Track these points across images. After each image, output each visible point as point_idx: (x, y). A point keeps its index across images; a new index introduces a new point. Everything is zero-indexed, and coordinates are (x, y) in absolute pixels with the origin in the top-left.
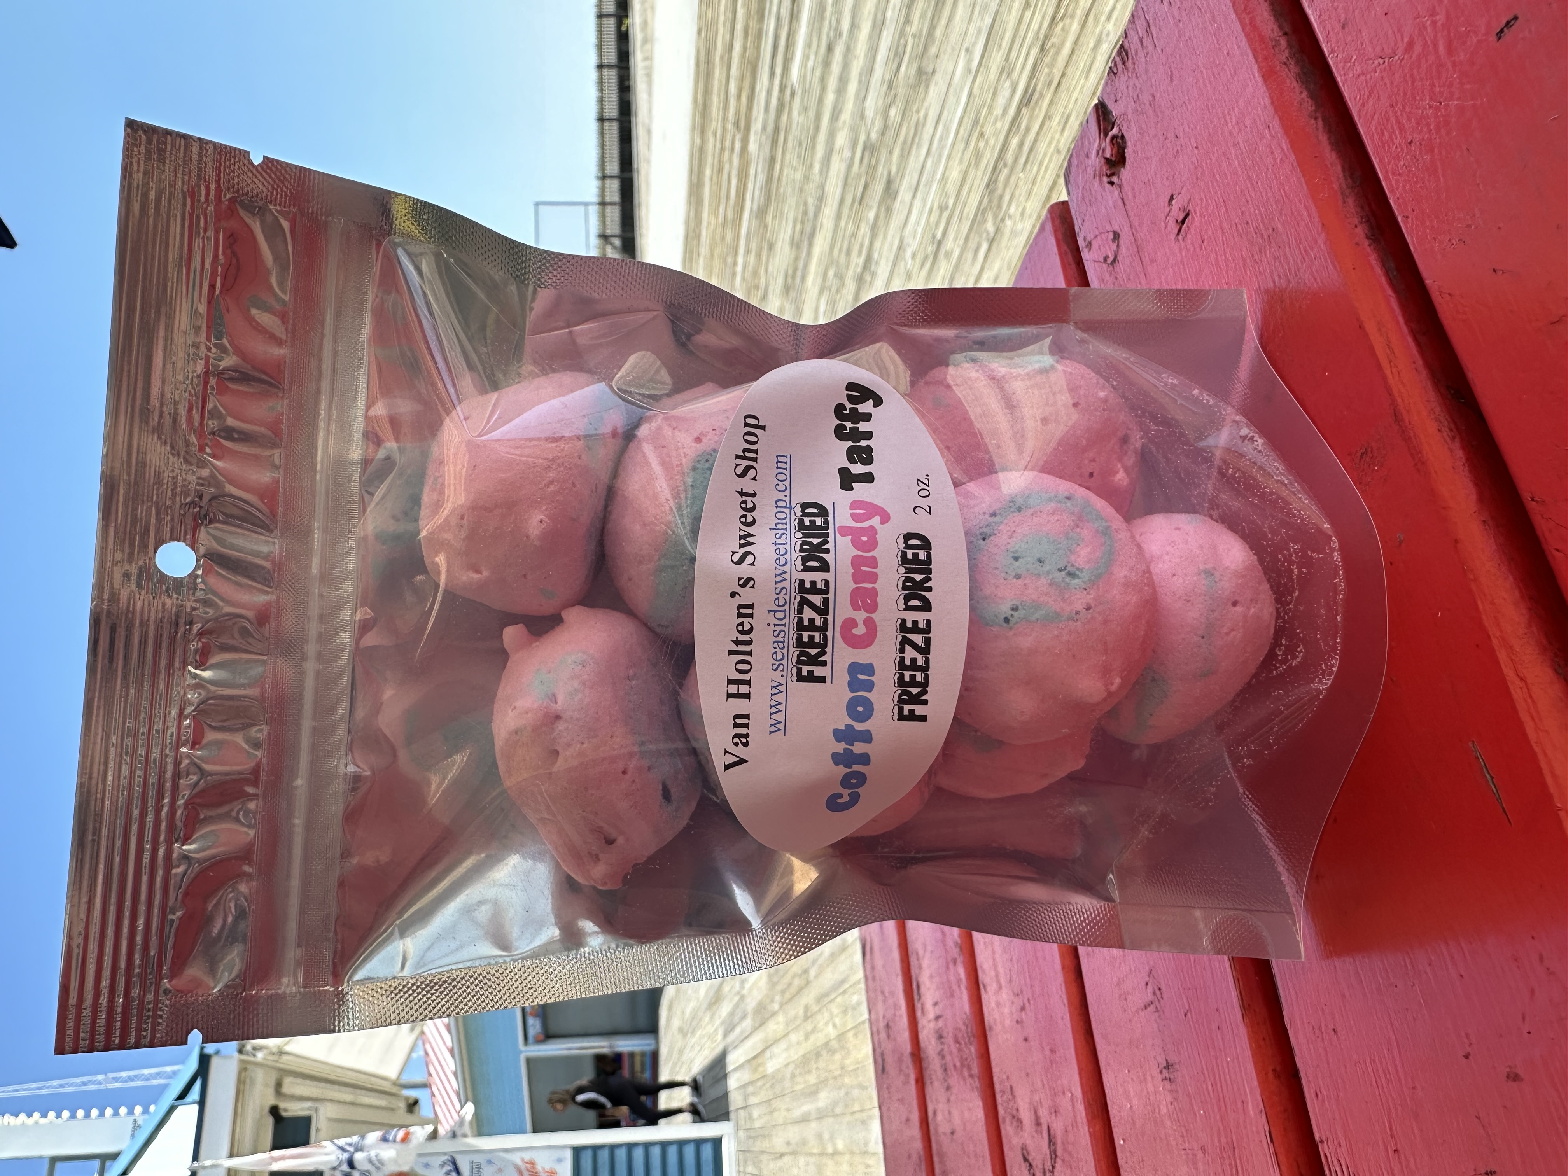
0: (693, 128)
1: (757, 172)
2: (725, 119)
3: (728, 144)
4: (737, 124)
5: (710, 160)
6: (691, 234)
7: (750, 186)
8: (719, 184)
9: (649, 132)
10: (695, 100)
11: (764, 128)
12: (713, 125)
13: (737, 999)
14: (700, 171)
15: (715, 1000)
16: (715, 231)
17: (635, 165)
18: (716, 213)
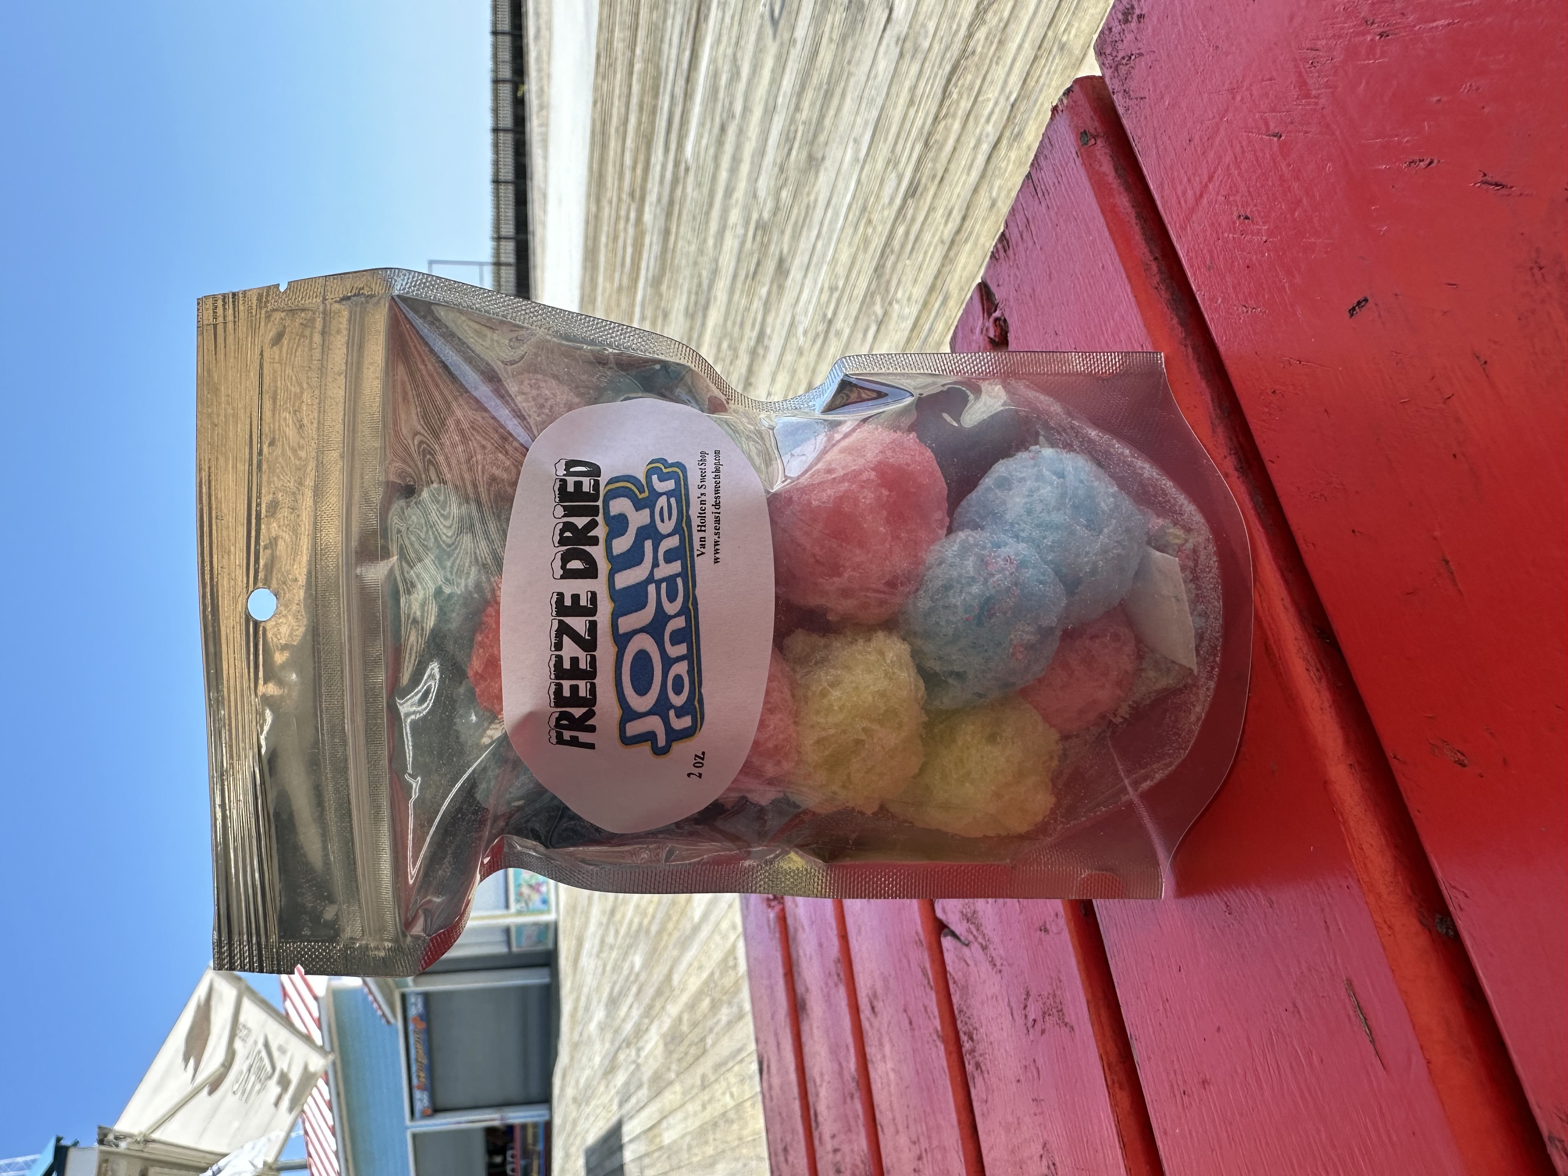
0: (589, 195)
1: (652, 242)
2: (620, 189)
3: (623, 213)
4: (632, 194)
5: (605, 228)
7: (645, 255)
8: (614, 251)
9: (545, 196)
11: (659, 200)
12: (609, 194)
13: (633, 1067)
14: (596, 239)
15: (610, 1069)
16: (610, 296)
17: (530, 228)
18: (612, 279)
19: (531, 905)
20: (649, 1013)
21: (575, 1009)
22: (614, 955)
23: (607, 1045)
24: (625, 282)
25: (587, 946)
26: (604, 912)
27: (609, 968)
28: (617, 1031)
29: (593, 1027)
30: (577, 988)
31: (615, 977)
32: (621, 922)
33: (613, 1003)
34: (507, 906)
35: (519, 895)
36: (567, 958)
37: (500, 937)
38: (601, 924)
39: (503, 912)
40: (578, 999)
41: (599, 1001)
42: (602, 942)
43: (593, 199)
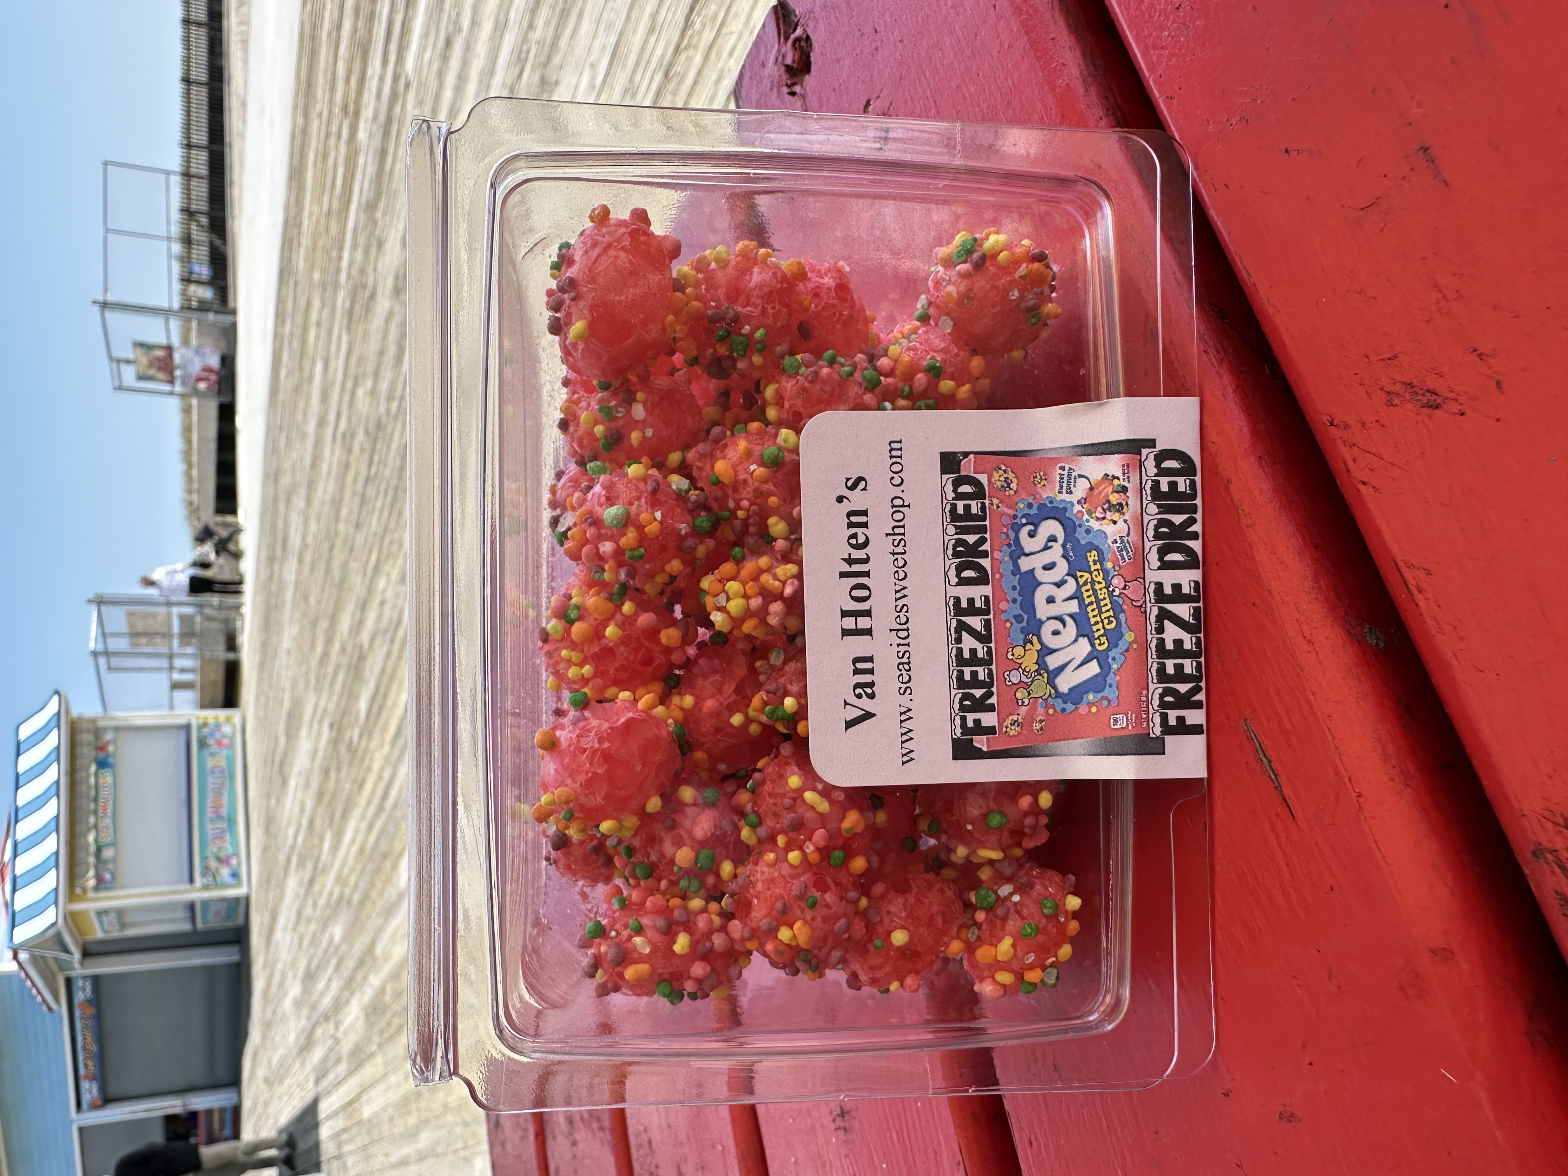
0: (295, 108)
1: (366, 163)
2: (331, 102)
3: (334, 129)
4: (345, 108)
5: (314, 143)
7: (358, 177)
8: (324, 171)
9: (244, 104)
11: (375, 117)
12: (318, 107)
13: (330, 1042)
14: (303, 155)
15: (306, 1045)
16: (318, 221)
17: (227, 139)
18: (320, 202)
19: (218, 879)
20: (350, 986)
21: (268, 986)
22: (312, 927)
23: (303, 1021)
24: (335, 205)
25: (282, 920)
26: (301, 883)
27: (306, 942)
28: (314, 1007)
30: (270, 966)
31: (312, 950)
32: (320, 894)
33: (310, 977)
34: (191, 880)
35: (206, 870)
36: (260, 934)
37: (183, 914)
38: (297, 896)
39: (187, 886)
40: (270, 977)
41: (295, 976)
42: (299, 914)
43: (300, 111)
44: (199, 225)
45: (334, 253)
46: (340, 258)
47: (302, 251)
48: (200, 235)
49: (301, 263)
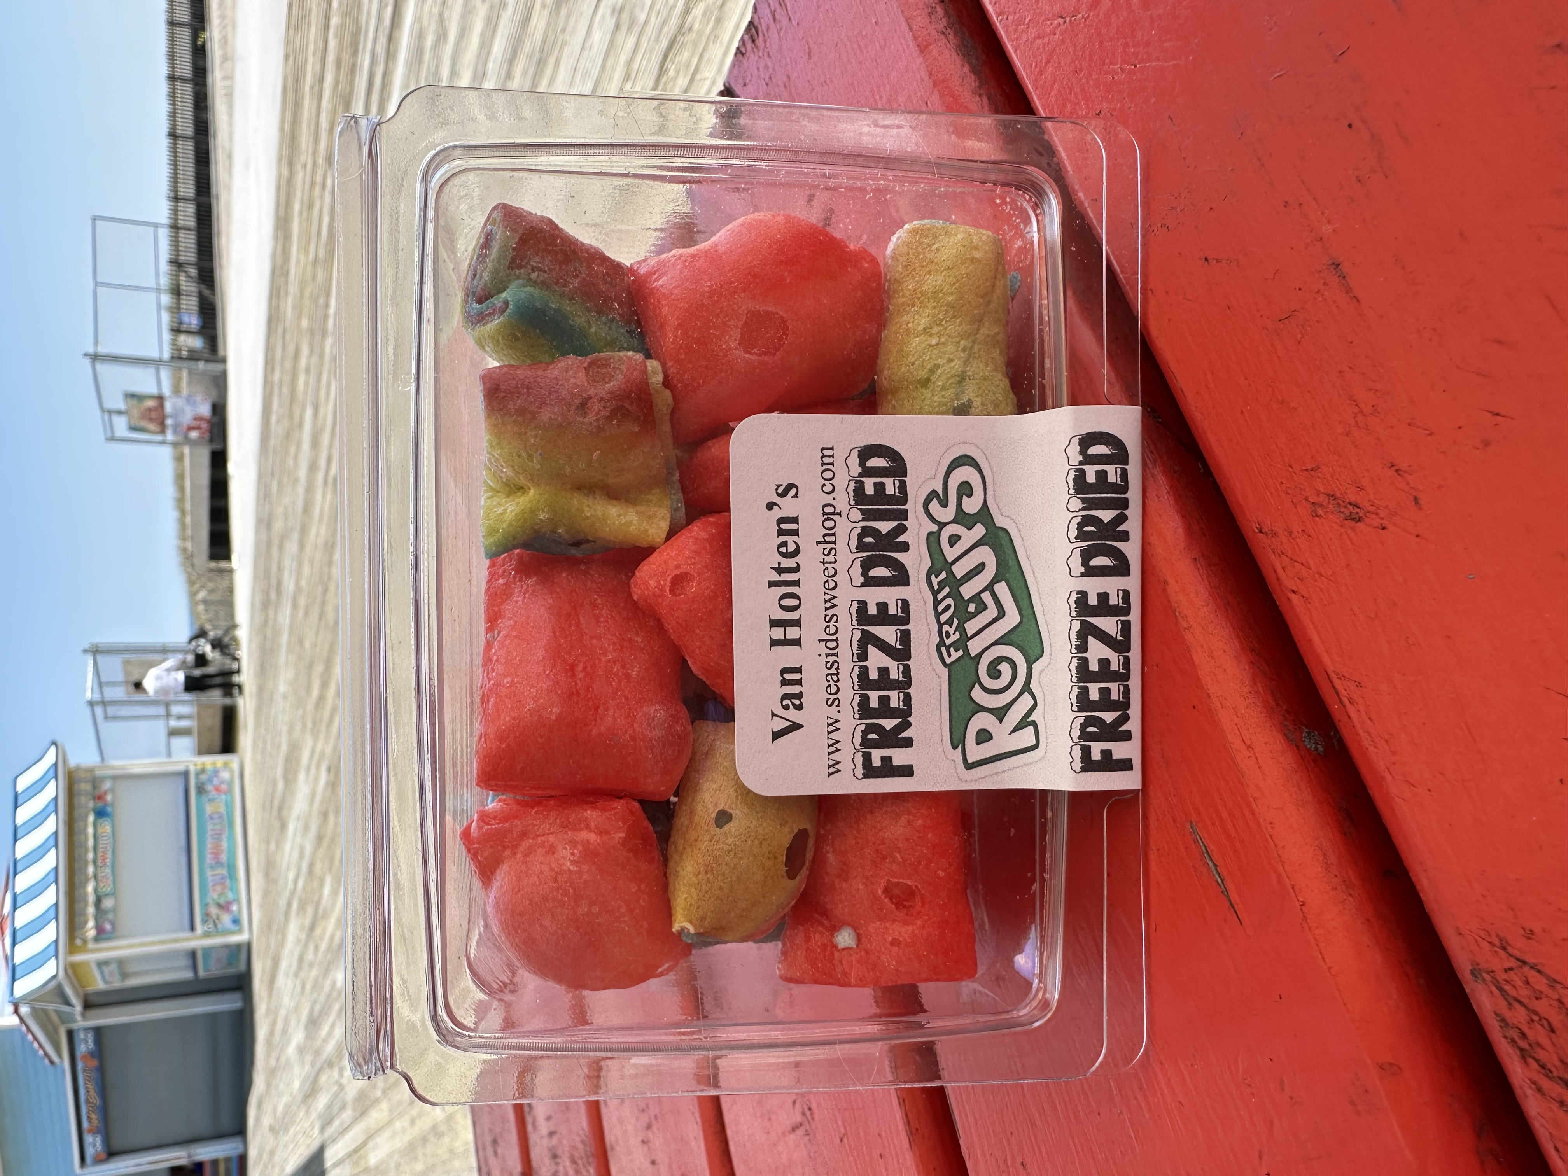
0: (280, 159)
6: (277, 273)
8: (309, 219)
9: (230, 156)
10: (282, 129)
14: (288, 205)
16: (305, 269)
17: (214, 191)
18: (307, 252)
19: (219, 926)
21: (271, 1033)
23: (307, 1067)
24: (322, 253)
25: (284, 965)
26: (302, 928)
28: (317, 1053)
29: (291, 1050)
30: (273, 1012)
32: (321, 938)
33: (313, 1023)
34: (192, 928)
35: (206, 917)
36: (262, 981)
37: (185, 962)
38: (298, 940)
39: (187, 934)
40: (274, 1023)
41: (299, 1022)
42: (301, 959)
43: (285, 162)
44: (189, 276)
45: (322, 301)
46: (327, 305)
47: (290, 299)
48: (189, 286)
49: (289, 311)
